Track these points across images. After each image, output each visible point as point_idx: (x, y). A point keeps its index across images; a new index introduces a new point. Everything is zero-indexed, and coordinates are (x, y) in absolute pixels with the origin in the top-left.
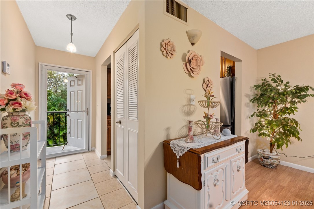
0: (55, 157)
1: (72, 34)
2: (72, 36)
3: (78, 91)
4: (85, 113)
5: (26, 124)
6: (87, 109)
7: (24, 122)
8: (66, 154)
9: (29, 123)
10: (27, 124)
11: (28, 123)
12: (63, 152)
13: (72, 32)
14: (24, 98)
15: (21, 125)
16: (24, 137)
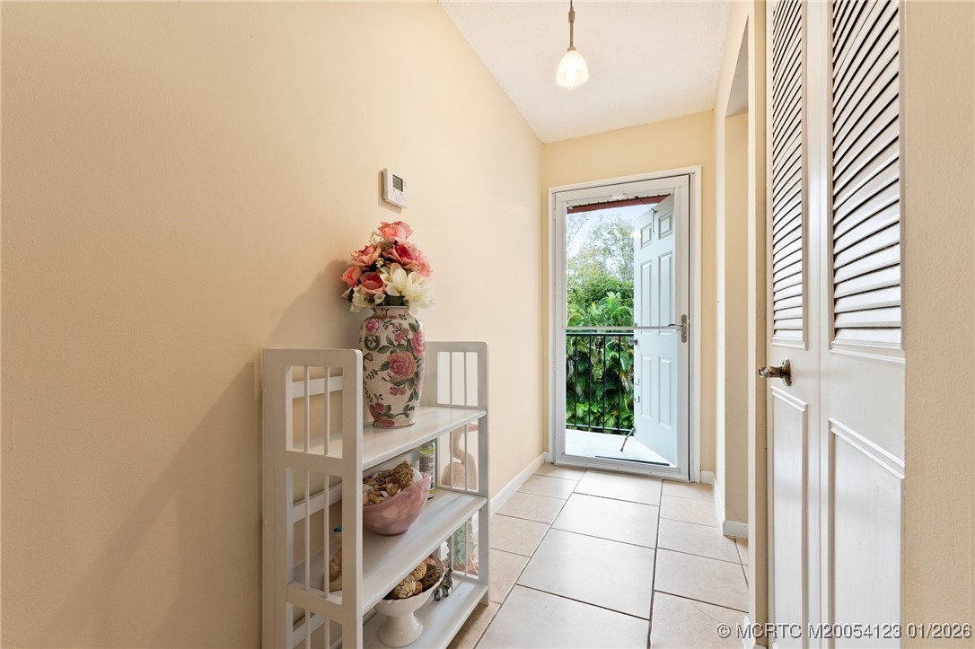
0: (584, 466)
1: (572, 14)
2: (572, 21)
3: (660, 259)
4: (674, 334)
5: (396, 344)
6: (684, 318)
7: (393, 338)
8: (614, 468)
9: (406, 344)
10: (399, 345)
11: (404, 342)
12: (620, 455)
13: (572, 8)
14: (397, 264)
15: (383, 347)
16: (393, 386)
